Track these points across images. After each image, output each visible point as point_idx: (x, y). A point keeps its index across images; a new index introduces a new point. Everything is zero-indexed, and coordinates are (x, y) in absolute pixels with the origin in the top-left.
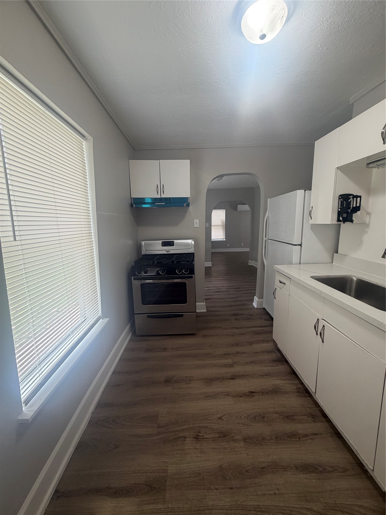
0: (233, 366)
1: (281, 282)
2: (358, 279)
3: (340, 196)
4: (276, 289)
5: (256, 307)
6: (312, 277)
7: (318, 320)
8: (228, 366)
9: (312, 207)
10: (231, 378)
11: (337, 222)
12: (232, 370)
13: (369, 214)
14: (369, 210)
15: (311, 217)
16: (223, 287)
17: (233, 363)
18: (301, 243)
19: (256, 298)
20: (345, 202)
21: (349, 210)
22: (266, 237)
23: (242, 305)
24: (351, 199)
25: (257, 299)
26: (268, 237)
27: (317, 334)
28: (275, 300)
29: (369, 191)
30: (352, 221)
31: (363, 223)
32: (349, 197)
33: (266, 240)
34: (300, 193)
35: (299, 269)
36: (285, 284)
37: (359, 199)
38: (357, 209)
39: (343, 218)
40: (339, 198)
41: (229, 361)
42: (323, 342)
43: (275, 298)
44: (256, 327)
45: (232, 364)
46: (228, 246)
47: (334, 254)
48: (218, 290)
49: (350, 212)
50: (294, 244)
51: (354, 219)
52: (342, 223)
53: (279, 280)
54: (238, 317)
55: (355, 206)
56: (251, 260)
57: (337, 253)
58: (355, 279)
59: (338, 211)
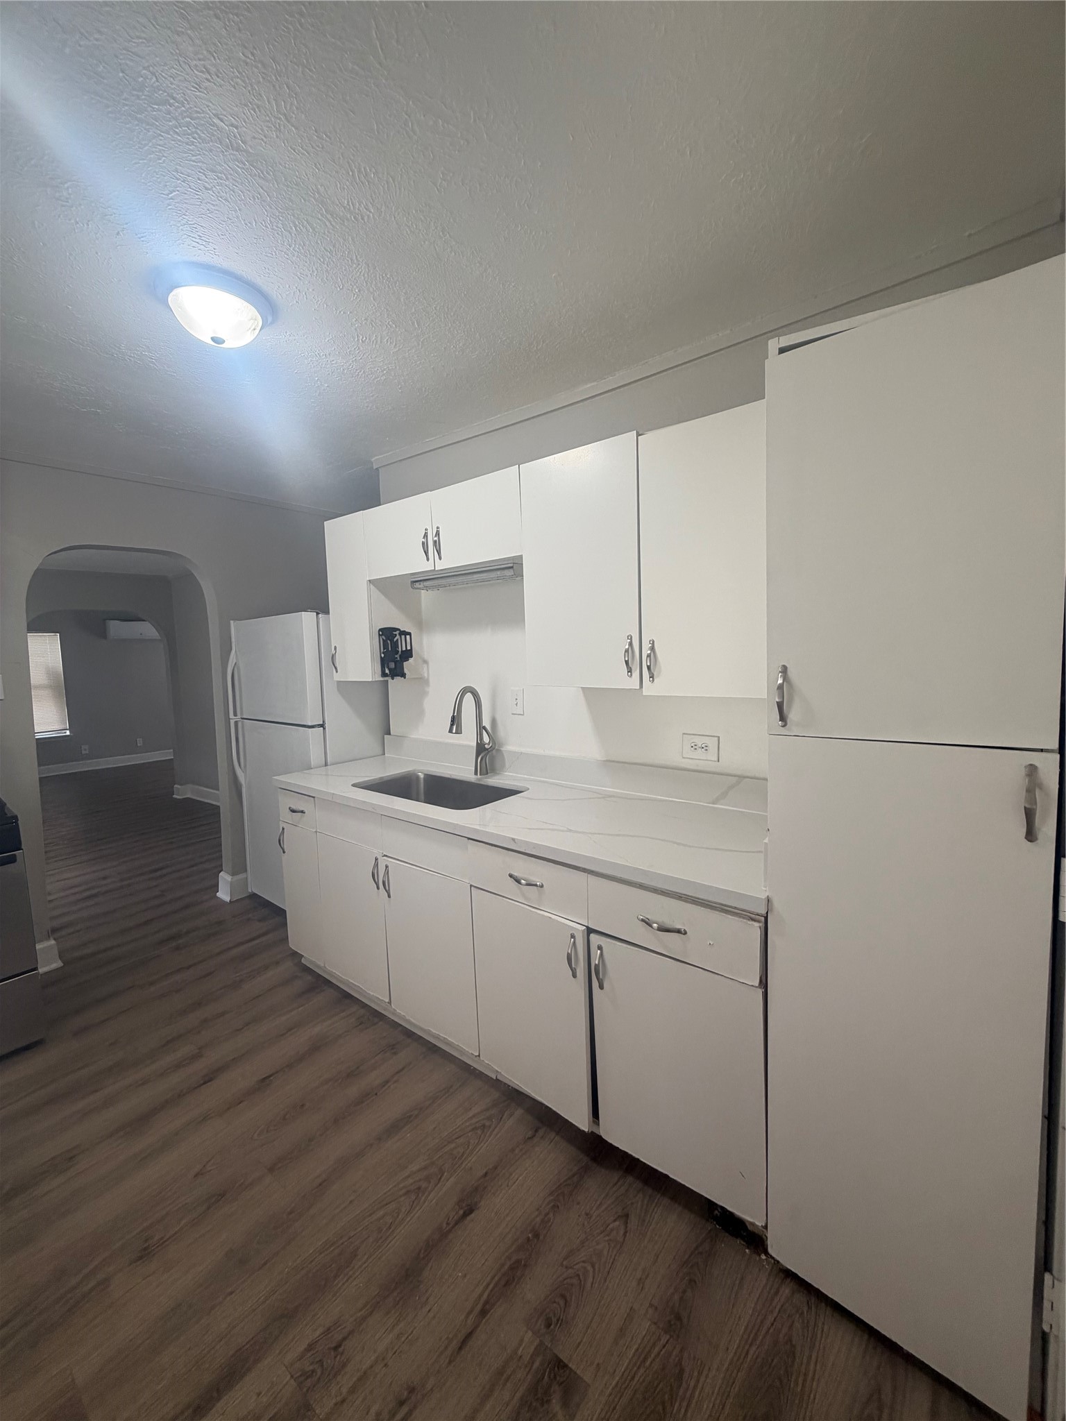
0: (201, 1056)
1: (293, 811)
2: (425, 775)
3: (380, 630)
4: (283, 829)
5: (227, 898)
6: (354, 785)
7: (376, 859)
8: (189, 1062)
9: (335, 648)
10: (201, 1082)
11: (382, 676)
12: (199, 1067)
13: (425, 662)
14: (426, 657)
15: (336, 668)
16: (105, 878)
18: (323, 722)
19: (225, 878)
20: (389, 642)
21: (397, 656)
22: (235, 714)
23: (187, 907)
24: (398, 637)
25: (229, 878)
26: (242, 714)
27: (378, 888)
28: (285, 857)
29: (420, 624)
30: (403, 675)
31: (421, 678)
32: (394, 633)
33: (236, 723)
34: (308, 618)
35: (326, 775)
36: (304, 813)
37: (408, 637)
38: (408, 654)
39: (389, 669)
40: (379, 634)
42: (389, 896)
43: (284, 852)
44: (242, 943)
45: (197, 1053)
46: (83, 752)
47: (385, 736)
48: (88, 893)
49: (399, 659)
50: (310, 724)
51: (406, 671)
52: (389, 679)
53: (290, 808)
54: (180, 941)
55: (404, 649)
56: (181, 785)
57: (390, 734)
58: (421, 776)
59: (381, 657)
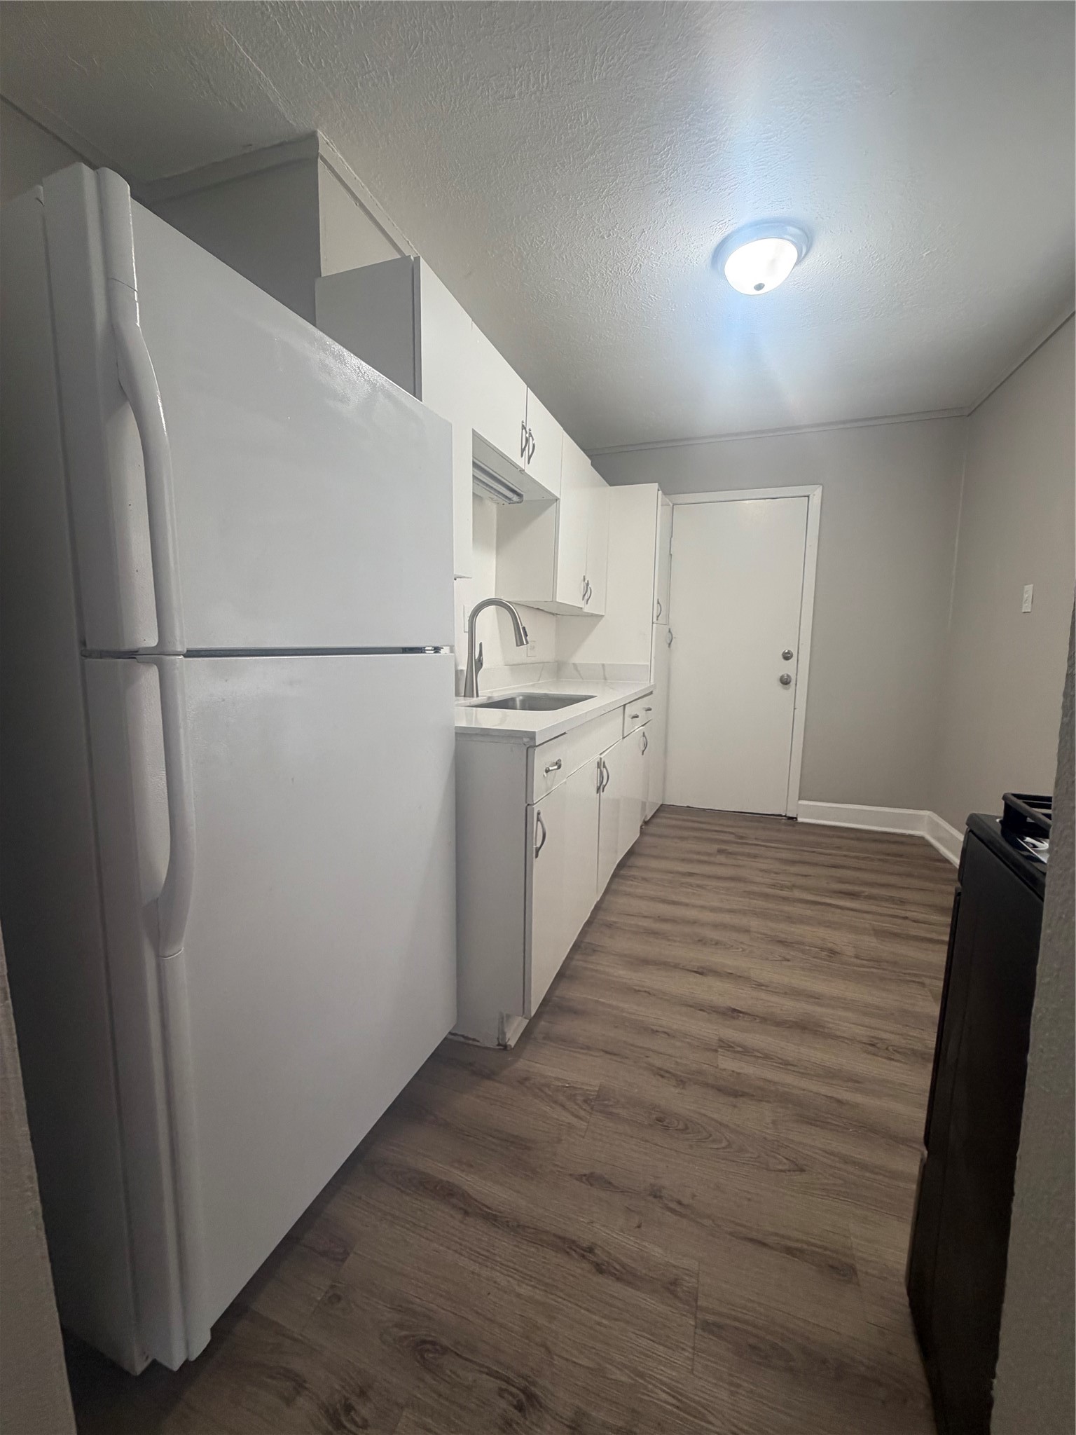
0: (720, 1040)
1: (549, 771)
8: (739, 1049)
10: (741, 1015)
12: (730, 1032)
17: (716, 1051)
36: (561, 762)
41: (728, 1063)
45: (721, 1047)
53: (545, 770)
